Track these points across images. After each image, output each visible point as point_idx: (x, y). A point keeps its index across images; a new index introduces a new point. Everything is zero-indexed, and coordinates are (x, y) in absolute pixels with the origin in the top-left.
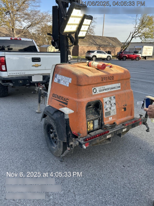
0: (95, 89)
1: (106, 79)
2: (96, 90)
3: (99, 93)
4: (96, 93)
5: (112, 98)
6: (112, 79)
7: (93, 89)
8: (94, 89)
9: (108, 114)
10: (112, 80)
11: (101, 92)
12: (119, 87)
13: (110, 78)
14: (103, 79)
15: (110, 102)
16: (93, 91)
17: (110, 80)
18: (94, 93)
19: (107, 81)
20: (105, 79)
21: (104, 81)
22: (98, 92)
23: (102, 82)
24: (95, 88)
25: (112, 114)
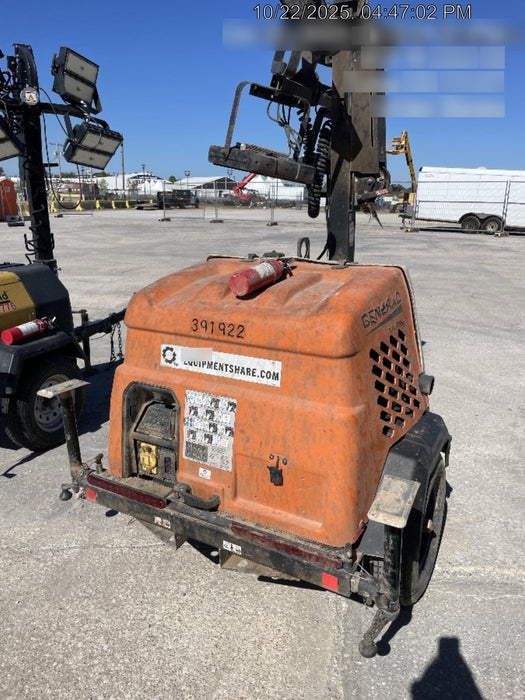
0: (172, 349)
1: (209, 329)
2: (174, 355)
3: (184, 367)
4: (172, 365)
5: (223, 402)
6: (235, 333)
7: (163, 347)
8: (168, 348)
9: (198, 451)
10: (235, 339)
11: (192, 369)
12: (276, 377)
13: (227, 330)
14: (199, 324)
15: (210, 412)
16: (164, 356)
17: (226, 338)
18: (167, 361)
19: (216, 337)
20: (206, 327)
21: (202, 332)
22: (180, 364)
23: (192, 333)
24: (170, 346)
25: (214, 460)
